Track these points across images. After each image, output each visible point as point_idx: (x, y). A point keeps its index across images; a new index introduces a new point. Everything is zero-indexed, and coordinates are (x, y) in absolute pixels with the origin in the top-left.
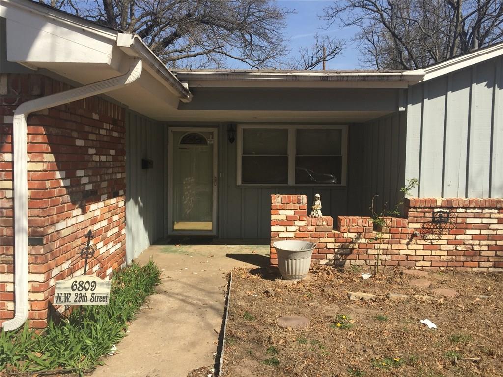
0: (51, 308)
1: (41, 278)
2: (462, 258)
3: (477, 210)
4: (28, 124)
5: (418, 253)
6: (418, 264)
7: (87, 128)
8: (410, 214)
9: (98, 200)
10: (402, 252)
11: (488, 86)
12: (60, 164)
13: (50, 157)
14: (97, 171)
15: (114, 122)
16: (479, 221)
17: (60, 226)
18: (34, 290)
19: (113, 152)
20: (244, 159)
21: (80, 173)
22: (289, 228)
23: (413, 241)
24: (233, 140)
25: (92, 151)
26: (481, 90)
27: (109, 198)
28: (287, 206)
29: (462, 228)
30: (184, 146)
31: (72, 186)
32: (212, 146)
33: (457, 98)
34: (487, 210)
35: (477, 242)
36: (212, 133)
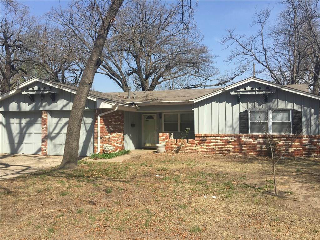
0: (103, 151)
1: (102, 145)
2: (211, 151)
3: (214, 137)
4: (100, 118)
5: (198, 149)
6: (198, 152)
7: (112, 118)
8: (196, 138)
9: (115, 133)
10: (194, 149)
11: (217, 102)
12: (105, 125)
13: (104, 124)
14: (115, 127)
15: (120, 115)
16: (215, 140)
17: (105, 136)
18: (101, 147)
19: (119, 122)
20: (164, 123)
21: (110, 127)
22: (164, 142)
23: (197, 146)
24: (161, 117)
25: (113, 122)
26: (214, 104)
27: (118, 133)
28: (163, 136)
29: (210, 142)
30: (147, 120)
31: (108, 129)
32: (155, 119)
33: (208, 106)
34: (217, 137)
35: (215, 146)
36: (155, 116)
